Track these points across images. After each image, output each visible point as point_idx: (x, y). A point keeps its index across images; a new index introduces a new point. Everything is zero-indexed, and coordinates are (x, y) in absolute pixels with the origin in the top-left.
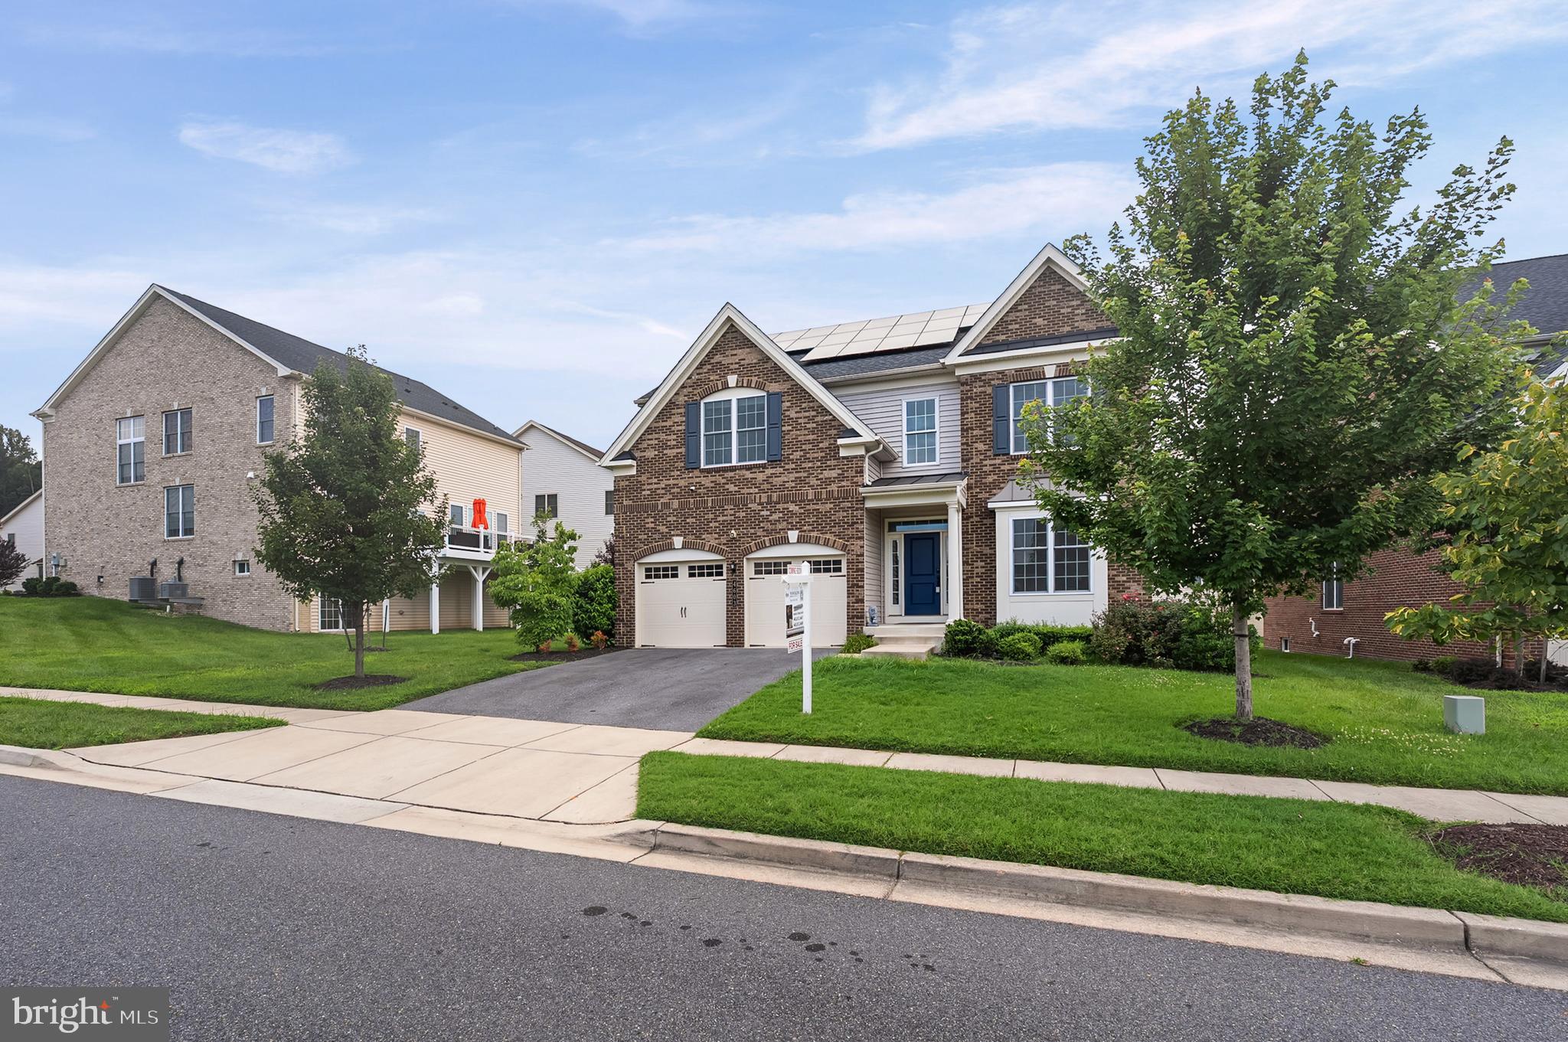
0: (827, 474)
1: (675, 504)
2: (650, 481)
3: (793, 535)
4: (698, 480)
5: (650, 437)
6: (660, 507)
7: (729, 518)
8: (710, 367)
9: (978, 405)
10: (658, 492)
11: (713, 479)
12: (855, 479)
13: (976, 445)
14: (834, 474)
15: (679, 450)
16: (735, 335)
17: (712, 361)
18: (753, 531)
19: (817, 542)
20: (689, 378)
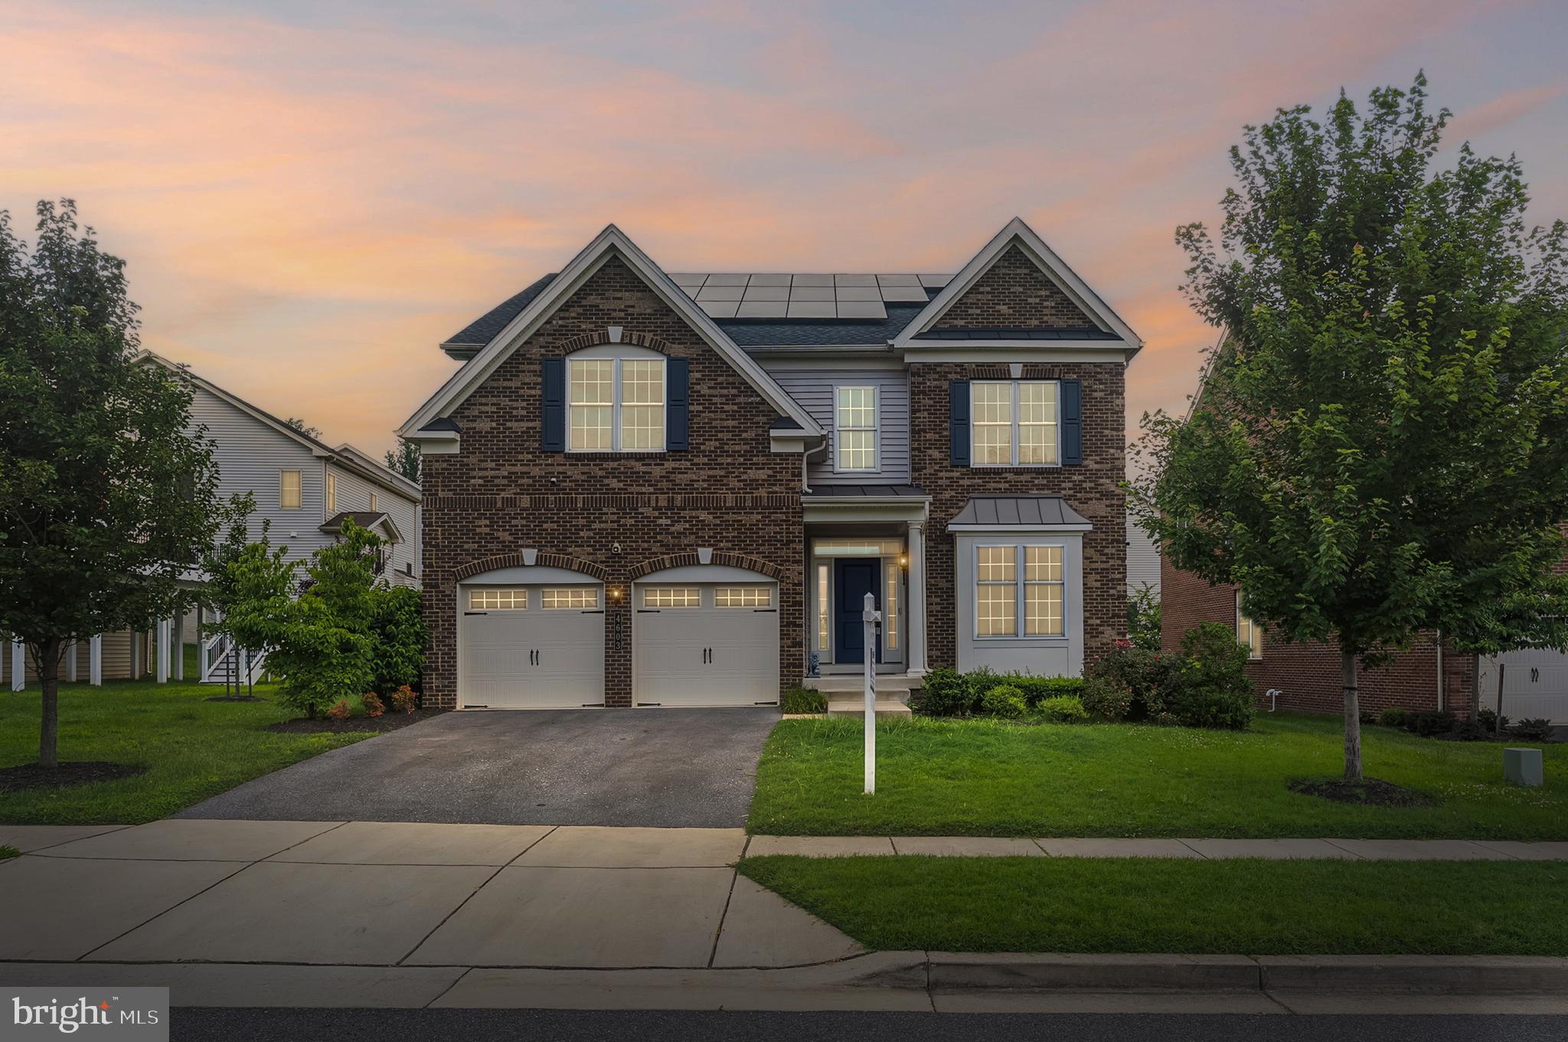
0: (752, 474)
1: (525, 501)
2: (483, 465)
3: (705, 554)
4: (561, 469)
5: (484, 400)
6: (499, 504)
7: (609, 525)
8: (580, 310)
9: (931, 402)
10: (497, 481)
11: (586, 469)
12: (792, 484)
13: (930, 452)
14: (762, 474)
15: (531, 424)
16: (618, 270)
17: (584, 302)
18: (646, 545)
19: (739, 564)
20: (548, 322)
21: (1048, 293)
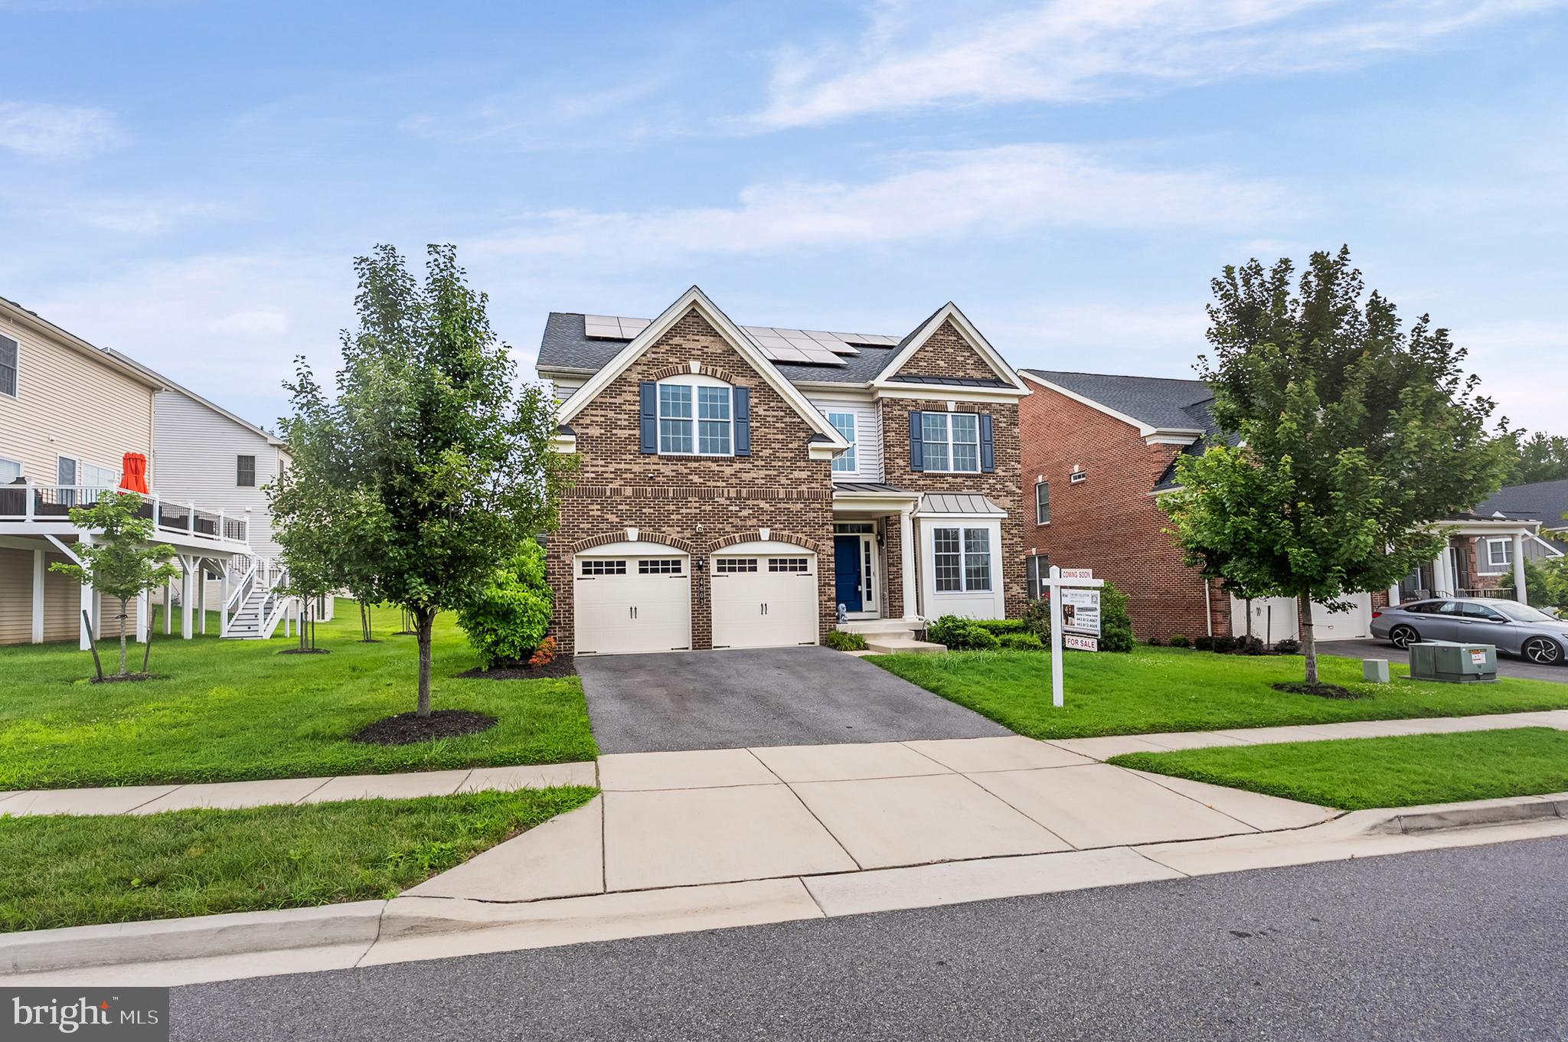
0: (796, 474)
1: (628, 491)
2: (595, 462)
3: (765, 533)
4: (655, 467)
5: (594, 412)
6: (608, 493)
7: (693, 511)
8: (668, 348)
9: (897, 426)
10: (606, 475)
11: (675, 468)
12: (825, 482)
13: (897, 461)
14: (804, 475)
15: (632, 432)
16: (696, 320)
17: (670, 342)
18: (720, 526)
19: (789, 541)
20: (643, 355)
21: (969, 354)
